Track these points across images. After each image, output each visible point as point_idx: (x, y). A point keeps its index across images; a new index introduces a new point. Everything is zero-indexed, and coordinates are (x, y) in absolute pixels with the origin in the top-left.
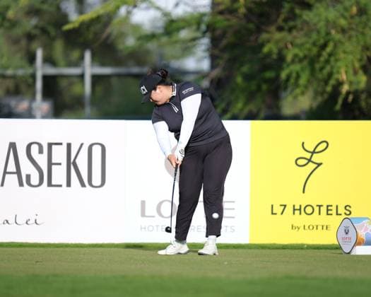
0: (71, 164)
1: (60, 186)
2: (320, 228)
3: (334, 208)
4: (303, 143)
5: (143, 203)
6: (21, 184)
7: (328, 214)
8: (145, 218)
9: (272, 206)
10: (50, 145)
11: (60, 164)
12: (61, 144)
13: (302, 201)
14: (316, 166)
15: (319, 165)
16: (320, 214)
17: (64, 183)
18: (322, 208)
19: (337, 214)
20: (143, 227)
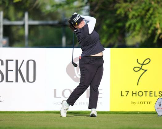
0: (18, 70)
1: (13, 82)
2: (146, 103)
3: (153, 93)
5: (55, 91)
7: (150, 96)
8: (56, 98)
10: (7, 61)
11: (12, 71)
14: (144, 71)
15: (146, 71)
16: (146, 96)
17: (14, 80)
18: (147, 93)
19: (155, 96)
20: (55, 102)
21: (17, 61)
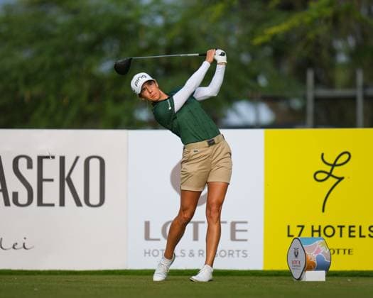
0: (65, 180)
1: (53, 205)
5: (147, 224)
6: (7, 203)
8: (149, 242)
10: (40, 159)
11: (52, 180)
17: (56, 201)
20: (147, 251)
21: (62, 159)
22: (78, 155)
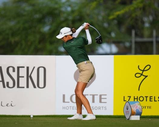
0: (29, 77)
1: (24, 87)
2: (147, 107)
3: (153, 98)
4: (139, 66)
5: (64, 96)
6: (4, 87)
7: (150, 101)
8: (64, 103)
9: (124, 97)
10: (18, 68)
11: (23, 77)
12: (24, 67)
13: (138, 94)
14: (145, 77)
15: (146, 76)
16: (146, 101)
17: (25, 86)
18: (147, 98)
19: (155, 101)
20: (64, 107)
21: (28, 68)
22: (34, 66)
